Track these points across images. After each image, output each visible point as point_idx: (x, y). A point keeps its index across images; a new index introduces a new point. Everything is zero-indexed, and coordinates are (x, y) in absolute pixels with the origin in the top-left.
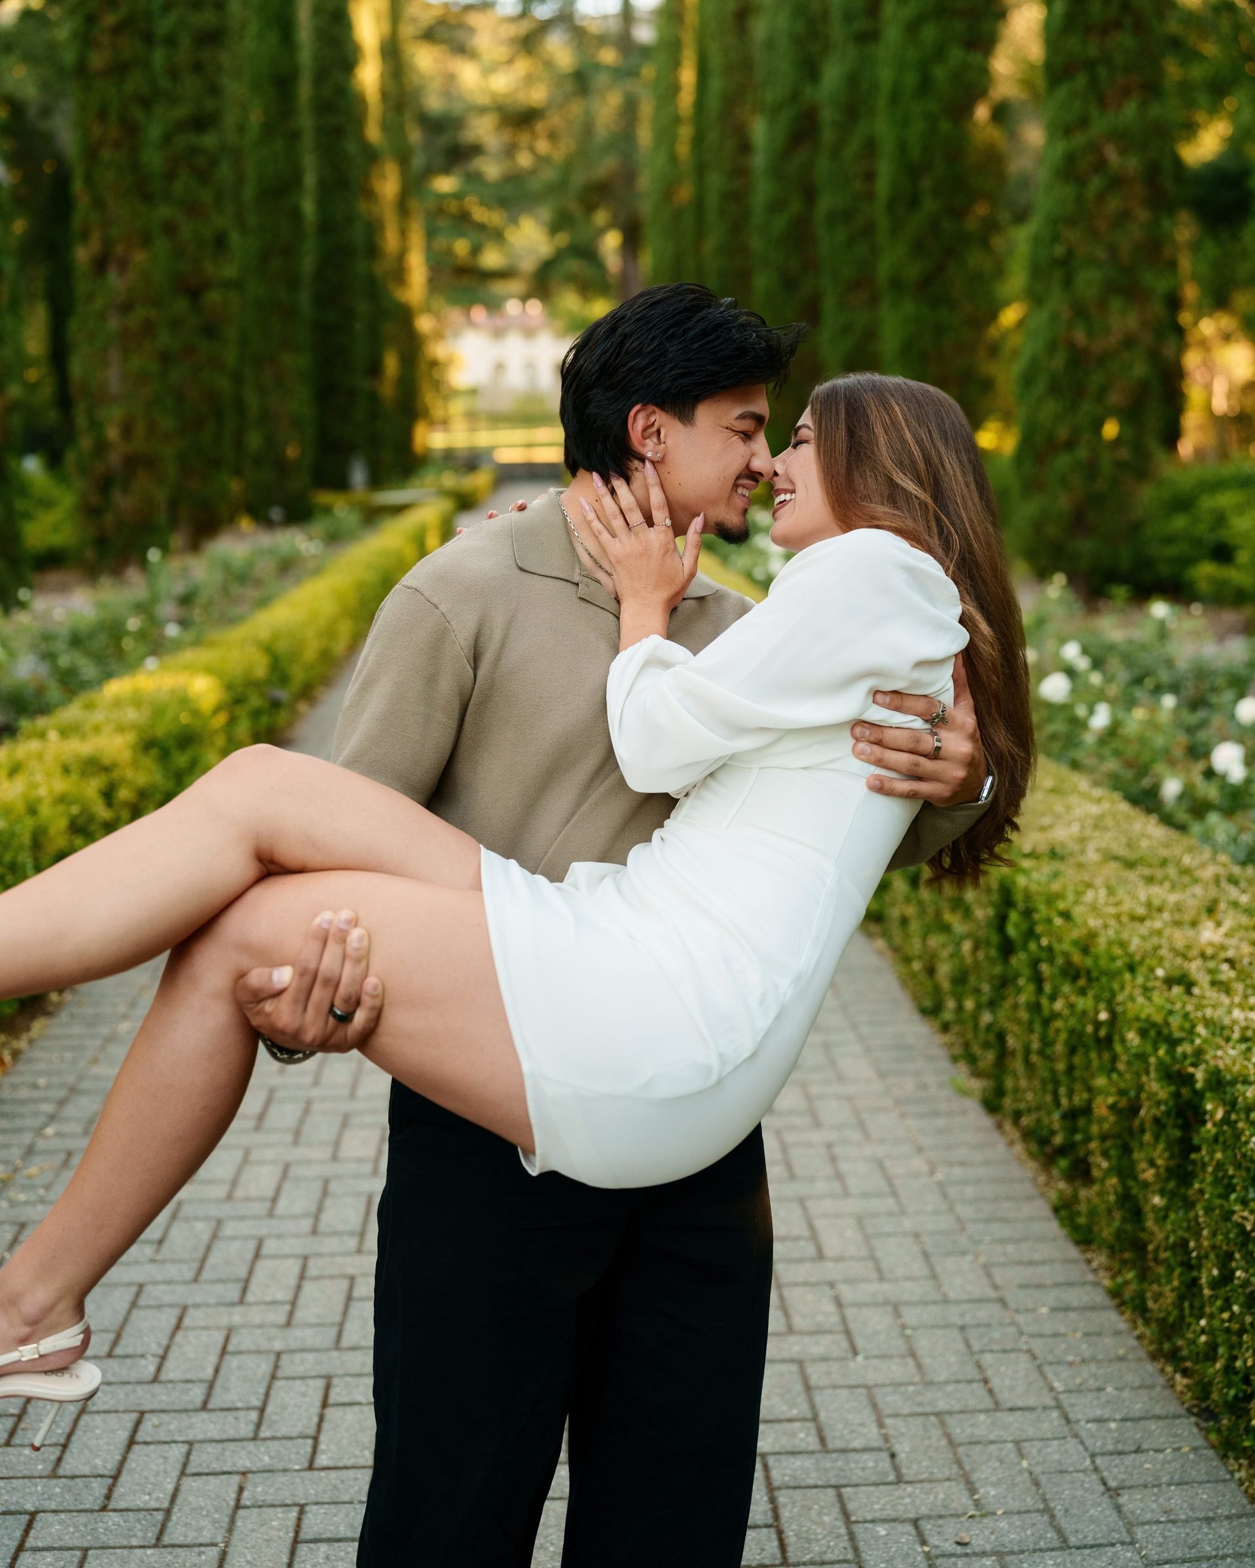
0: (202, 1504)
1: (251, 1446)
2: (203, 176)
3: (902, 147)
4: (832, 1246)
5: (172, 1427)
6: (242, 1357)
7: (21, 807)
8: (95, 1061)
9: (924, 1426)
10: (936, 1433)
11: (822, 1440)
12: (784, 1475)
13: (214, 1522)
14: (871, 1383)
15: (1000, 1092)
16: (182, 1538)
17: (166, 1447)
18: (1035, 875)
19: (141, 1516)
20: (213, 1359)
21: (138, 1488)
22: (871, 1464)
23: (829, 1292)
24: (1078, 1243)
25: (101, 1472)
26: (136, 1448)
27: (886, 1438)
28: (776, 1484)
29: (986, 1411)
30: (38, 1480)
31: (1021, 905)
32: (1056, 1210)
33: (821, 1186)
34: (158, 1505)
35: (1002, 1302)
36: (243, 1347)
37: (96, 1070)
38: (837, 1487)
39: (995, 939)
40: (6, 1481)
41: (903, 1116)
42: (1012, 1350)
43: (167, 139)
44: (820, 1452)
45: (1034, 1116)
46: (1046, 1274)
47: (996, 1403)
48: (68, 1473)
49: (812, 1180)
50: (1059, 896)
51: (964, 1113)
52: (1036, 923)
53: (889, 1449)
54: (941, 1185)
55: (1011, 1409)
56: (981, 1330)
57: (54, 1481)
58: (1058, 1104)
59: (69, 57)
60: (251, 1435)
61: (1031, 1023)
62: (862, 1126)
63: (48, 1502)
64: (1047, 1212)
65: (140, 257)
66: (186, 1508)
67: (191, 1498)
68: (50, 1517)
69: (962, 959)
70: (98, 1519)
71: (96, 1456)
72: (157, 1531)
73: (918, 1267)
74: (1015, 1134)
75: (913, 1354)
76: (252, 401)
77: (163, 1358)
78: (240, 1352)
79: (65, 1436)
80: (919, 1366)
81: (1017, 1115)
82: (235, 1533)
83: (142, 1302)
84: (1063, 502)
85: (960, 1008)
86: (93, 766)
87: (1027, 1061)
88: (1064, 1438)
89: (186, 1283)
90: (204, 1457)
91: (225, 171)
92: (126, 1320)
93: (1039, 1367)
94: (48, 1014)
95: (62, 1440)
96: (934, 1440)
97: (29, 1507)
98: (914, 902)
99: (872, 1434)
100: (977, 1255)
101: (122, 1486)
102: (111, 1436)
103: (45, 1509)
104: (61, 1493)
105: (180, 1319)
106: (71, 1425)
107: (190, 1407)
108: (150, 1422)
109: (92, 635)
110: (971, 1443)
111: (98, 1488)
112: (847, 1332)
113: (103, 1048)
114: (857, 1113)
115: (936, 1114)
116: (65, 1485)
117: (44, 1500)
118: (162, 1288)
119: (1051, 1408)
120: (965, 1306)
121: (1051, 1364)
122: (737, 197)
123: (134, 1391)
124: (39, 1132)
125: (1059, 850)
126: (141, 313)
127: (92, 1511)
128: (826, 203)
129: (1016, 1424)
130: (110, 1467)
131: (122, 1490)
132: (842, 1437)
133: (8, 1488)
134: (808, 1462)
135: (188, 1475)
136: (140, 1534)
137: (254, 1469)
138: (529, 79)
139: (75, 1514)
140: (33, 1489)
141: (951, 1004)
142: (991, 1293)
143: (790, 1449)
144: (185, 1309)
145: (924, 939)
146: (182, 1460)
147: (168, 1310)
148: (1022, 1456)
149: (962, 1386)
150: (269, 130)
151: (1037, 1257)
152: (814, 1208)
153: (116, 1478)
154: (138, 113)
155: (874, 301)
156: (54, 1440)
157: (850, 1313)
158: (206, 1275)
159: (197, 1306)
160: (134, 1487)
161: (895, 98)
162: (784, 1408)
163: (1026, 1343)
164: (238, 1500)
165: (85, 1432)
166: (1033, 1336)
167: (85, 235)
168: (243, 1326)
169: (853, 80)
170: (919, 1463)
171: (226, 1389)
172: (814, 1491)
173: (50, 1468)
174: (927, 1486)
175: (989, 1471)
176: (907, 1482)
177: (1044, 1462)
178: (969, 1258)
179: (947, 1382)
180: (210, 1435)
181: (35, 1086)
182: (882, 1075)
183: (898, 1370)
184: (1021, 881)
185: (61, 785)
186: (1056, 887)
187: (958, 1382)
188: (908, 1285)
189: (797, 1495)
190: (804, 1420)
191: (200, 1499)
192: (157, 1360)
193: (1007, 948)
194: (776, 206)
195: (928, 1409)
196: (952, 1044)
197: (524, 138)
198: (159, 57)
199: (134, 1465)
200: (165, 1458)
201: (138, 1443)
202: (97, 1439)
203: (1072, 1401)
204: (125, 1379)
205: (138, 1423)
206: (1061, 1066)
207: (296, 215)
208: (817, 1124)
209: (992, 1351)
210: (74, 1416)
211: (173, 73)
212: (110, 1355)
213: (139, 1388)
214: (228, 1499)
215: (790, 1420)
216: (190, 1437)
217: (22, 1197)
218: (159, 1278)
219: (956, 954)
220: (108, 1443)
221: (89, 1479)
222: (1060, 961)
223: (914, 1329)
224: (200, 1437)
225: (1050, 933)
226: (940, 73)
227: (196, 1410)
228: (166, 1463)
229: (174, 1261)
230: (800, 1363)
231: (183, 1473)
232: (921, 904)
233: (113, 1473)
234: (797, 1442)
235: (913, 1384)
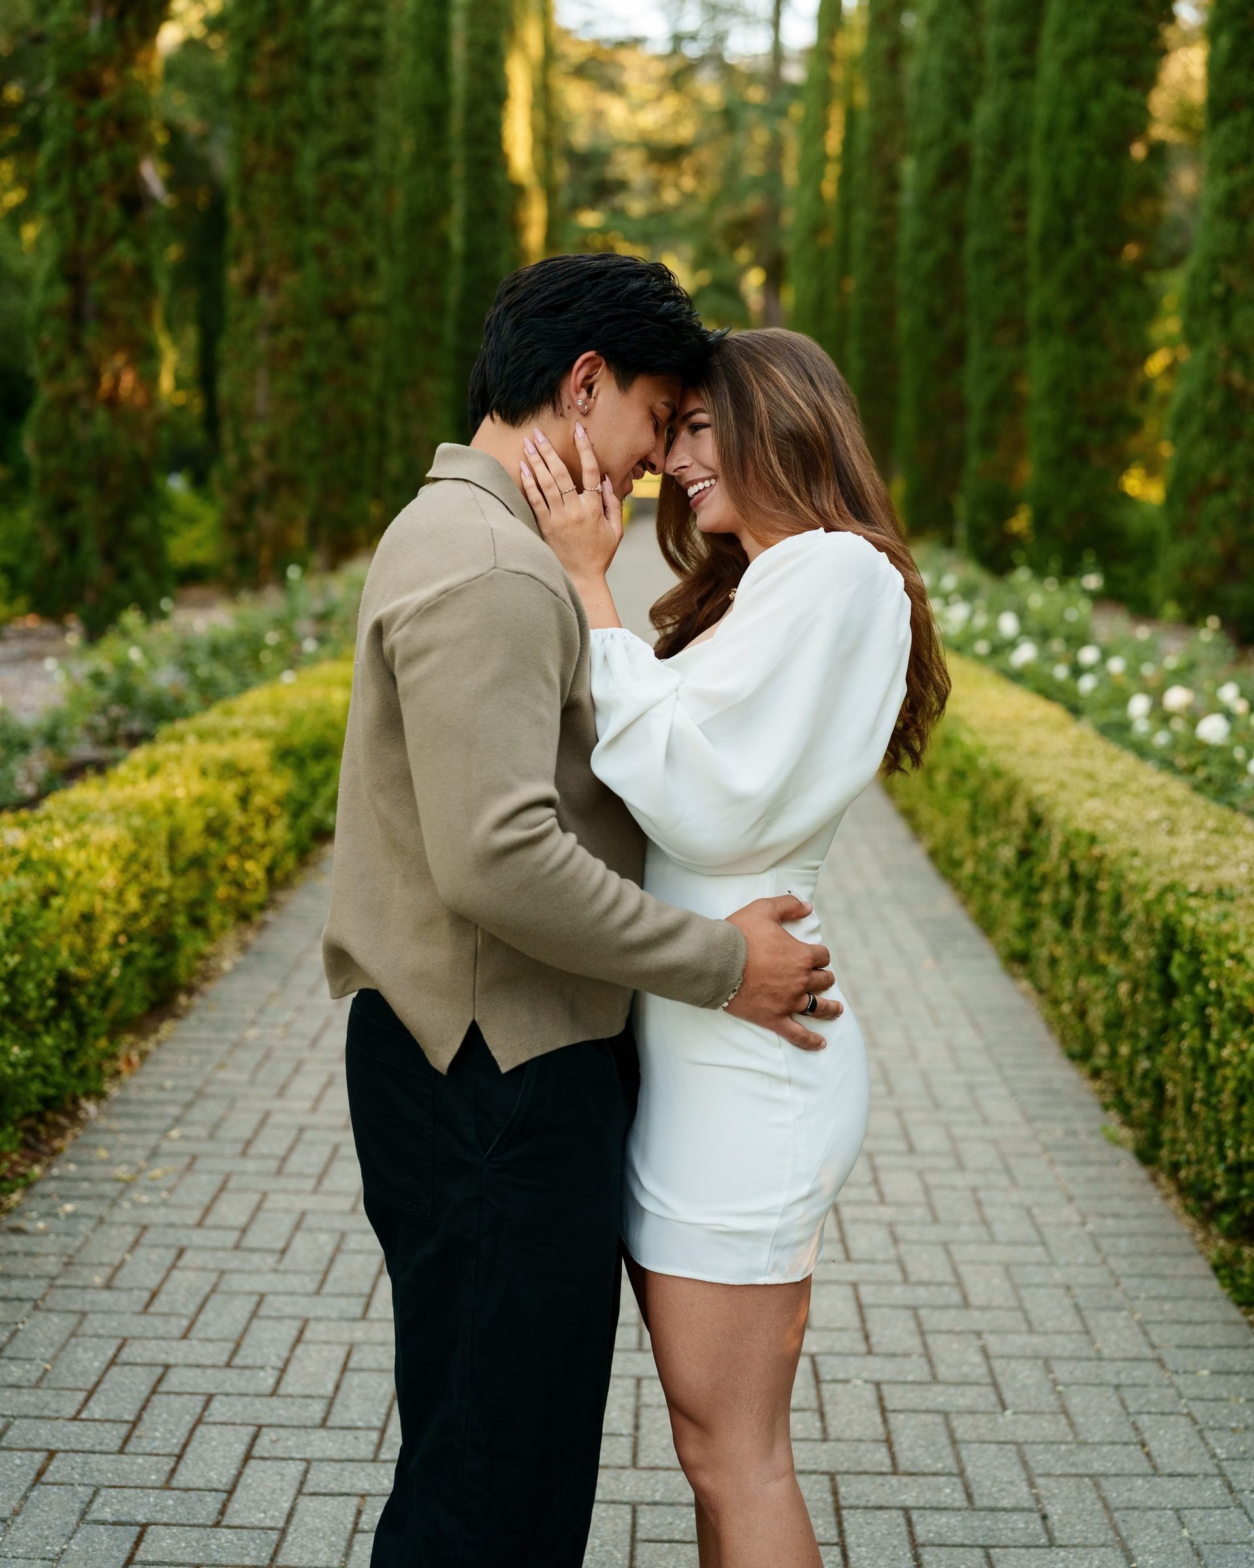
0: (319, 1525)
1: (370, 1467)
2: (355, 202)
3: (1056, 183)
4: (978, 1295)
5: (290, 1443)
6: (364, 1374)
7: (159, 806)
8: (222, 1066)
9: (1078, 1487)
10: (1090, 1496)
11: (969, 1496)
12: (929, 1531)
13: (331, 1545)
14: (1021, 1440)
15: (1155, 1142)
16: (297, 1560)
17: (283, 1463)
18: (1203, 915)
19: (256, 1535)
20: (334, 1374)
21: (253, 1504)
22: (1021, 1525)
23: (975, 1342)
24: (1239, 1304)
25: (215, 1486)
26: (252, 1463)
27: (1037, 1499)
28: (920, 1540)
29: (1144, 1476)
30: (151, 1491)
31: (1187, 947)
32: (1216, 1269)
33: (965, 1231)
34: (272, 1524)
35: (1159, 1361)
36: (364, 1365)
37: (222, 1075)
38: (985, 1547)
39: (1156, 981)
40: (118, 1490)
41: (1051, 1162)
42: (1171, 1413)
43: (321, 164)
44: (967, 1509)
45: (1194, 1169)
46: (1204, 1334)
47: (1155, 1467)
48: (182, 1485)
49: (957, 1224)
50: (1229, 937)
51: (1117, 1163)
52: (1204, 965)
53: (1040, 1510)
54: (1093, 1236)
55: (1170, 1475)
56: (1138, 1389)
57: (167, 1493)
58: (1223, 1158)
59: (227, 83)
60: (371, 1456)
61: (1194, 1069)
62: (1008, 1170)
63: (159, 1514)
64: (1205, 1269)
65: (290, 281)
66: (302, 1529)
67: (307, 1519)
68: (162, 1530)
69: (1118, 1002)
70: (211, 1535)
71: (211, 1470)
72: (271, 1551)
73: (1069, 1321)
74: (1171, 1188)
75: (1065, 1412)
76: (395, 428)
77: (283, 1371)
78: (362, 1370)
79: (180, 1446)
80: (1072, 1425)
81: (1175, 1167)
82: (353, 1558)
83: (263, 1312)
84: (1215, 547)
85: (1114, 1053)
86: (229, 770)
87: (1188, 1110)
88: (1227, 1508)
89: (307, 1295)
90: (322, 1476)
91: (375, 197)
92: (246, 1330)
93: (1200, 1431)
94: (177, 1017)
95: (177, 1451)
96: (1089, 1503)
97: (141, 1518)
98: (1065, 942)
99: (1022, 1494)
100: (1132, 1312)
101: (237, 1503)
102: (227, 1449)
103: (157, 1521)
104: (173, 1505)
105: (301, 1332)
106: (186, 1435)
107: (309, 1423)
108: (267, 1436)
109: (230, 649)
110: (1127, 1508)
111: (212, 1503)
112: (995, 1385)
113: (229, 1053)
114: (1003, 1157)
115: (1087, 1163)
116: (179, 1498)
117: (156, 1512)
118: (283, 1298)
119: (1214, 1476)
120: (1120, 1364)
121: (1213, 1429)
122: (883, 235)
123: (252, 1404)
124: (165, 1133)
125: (1226, 891)
126: (290, 334)
127: (205, 1526)
128: (974, 241)
129: (1176, 1492)
130: (225, 1481)
131: (237, 1506)
132: (990, 1495)
133: (120, 1498)
134: (954, 1520)
135: (305, 1495)
136: (253, 1553)
137: (373, 1492)
138: (676, 119)
139: (188, 1528)
140: (145, 1500)
141: (1103, 1049)
142: (1147, 1352)
143: (935, 1504)
144: (306, 1321)
145: (1075, 981)
146: (299, 1477)
147: (288, 1322)
148: (1183, 1525)
149: (1117, 1448)
150: (420, 159)
151: (1196, 1316)
152: (959, 1254)
153: (231, 1492)
154: (293, 137)
155: (1022, 340)
156: (168, 1450)
157: (998, 1364)
158: (328, 1288)
159: (318, 1319)
160: (249, 1504)
161: (1050, 135)
162: (929, 1462)
163: (1186, 1406)
164: (356, 1523)
165: (200, 1443)
166: (1193, 1399)
167: (238, 255)
168: (365, 1343)
169: (1006, 117)
170: (1073, 1526)
171: (347, 1407)
172: (962, 1550)
173: (164, 1479)
174: (1081, 1551)
175: (1148, 1538)
176: (1060, 1546)
177: (1206, 1532)
178: (1124, 1314)
179: (1101, 1443)
180: (328, 1454)
181: (161, 1088)
182: (1029, 1120)
183: (1049, 1427)
184: (1188, 920)
185: (198, 787)
186: (1226, 927)
187: (1113, 1443)
188: (1059, 1339)
189: (943, 1553)
190: (951, 1474)
191: (317, 1520)
192: (276, 1373)
193: (1170, 991)
194: (923, 244)
195: (1082, 1470)
196: (1102, 1092)
197: (669, 175)
198: (316, 83)
199: (249, 1481)
200: (282, 1475)
201: (254, 1458)
202: (213, 1452)
203: (1236, 1469)
204: (244, 1391)
205: (255, 1437)
206: (1228, 1116)
207: (443, 244)
208: (961, 1167)
209: (1149, 1413)
210: (190, 1426)
211: (330, 100)
212: (228, 1365)
213: (257, 1401)
214: (345, 1522)
215: (935, 1474)
216: (308, 1455)
217: (145, 1199)
218: (281, 1288)
219: (1112, 996)
220: (224, 1456)
221: (203, 1493)
222: (1229, 1005)
223: (1067, 1385)
224: (318, 1455)
225: (1220, 976)
226: (1097, 110)
227: (314, 1427)
228: (282, 1480)
229: (295, 1272)
230: (946, 1415)
231: (300, 1492)
232: (1073, 944)
233: (227, 1488)
234: (942, 1498)
235: (1066, 1443)
